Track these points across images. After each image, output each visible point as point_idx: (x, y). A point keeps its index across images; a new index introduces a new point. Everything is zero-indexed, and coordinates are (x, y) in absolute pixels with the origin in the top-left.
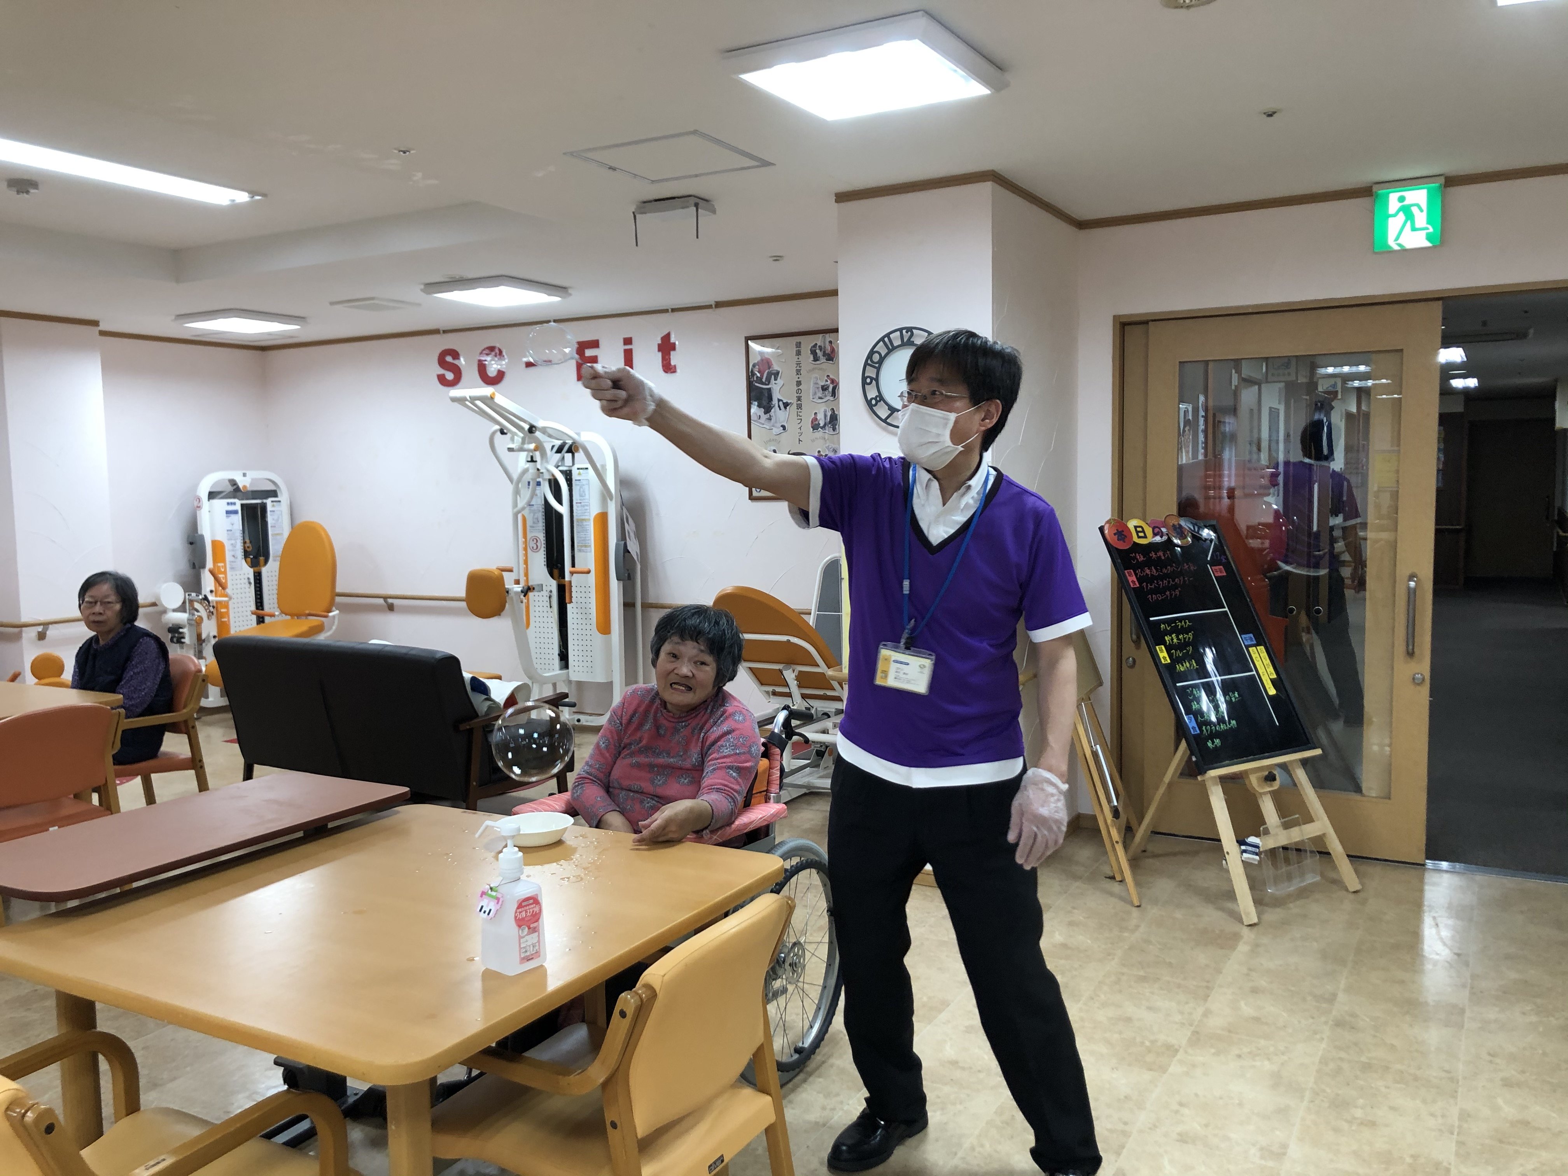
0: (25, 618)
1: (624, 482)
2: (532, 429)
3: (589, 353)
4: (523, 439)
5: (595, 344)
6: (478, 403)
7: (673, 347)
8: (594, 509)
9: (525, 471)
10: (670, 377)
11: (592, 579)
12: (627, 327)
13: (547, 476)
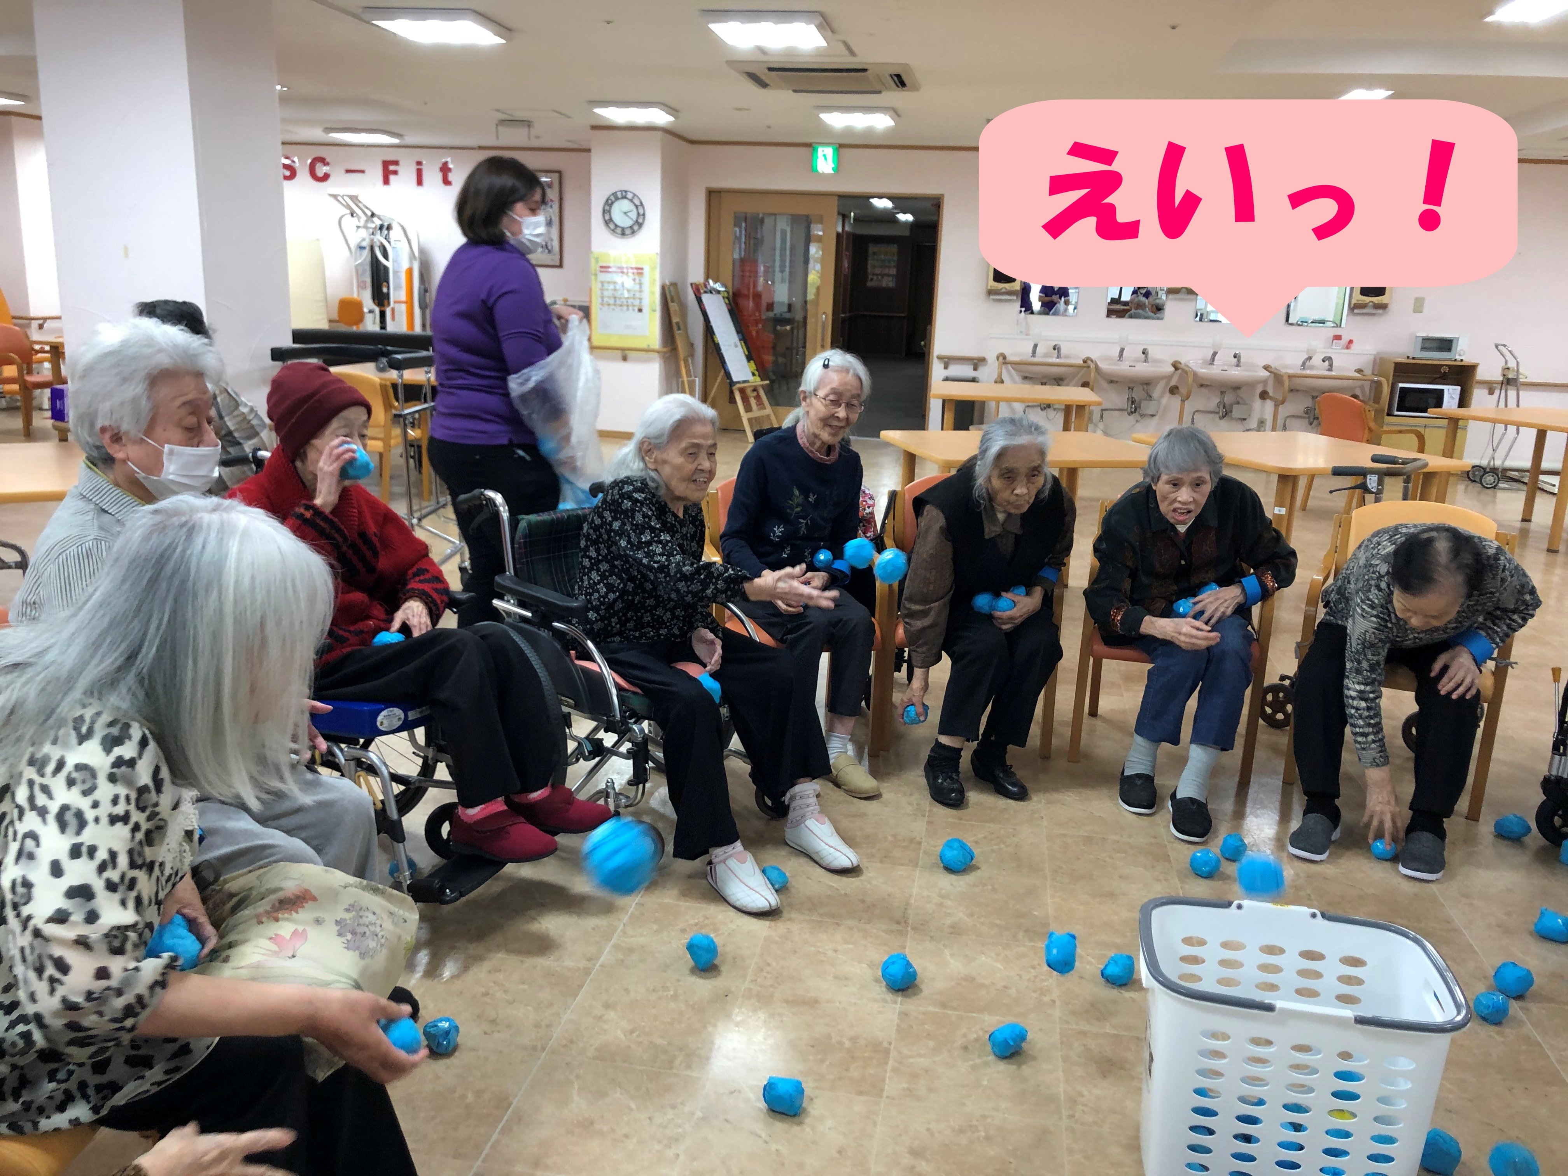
0: (32, 315)
1: (422, 251)
2: (373, 215)
3: (392, 168)
4: (367, 221)
5: (396, 163)
6: (345, 198)
7: (450, 170)
8: (405, 265)
9: (364, 240)
10: (448, 187)
11: (403, 308)
12: (418, 155)
13: (378, 244)
